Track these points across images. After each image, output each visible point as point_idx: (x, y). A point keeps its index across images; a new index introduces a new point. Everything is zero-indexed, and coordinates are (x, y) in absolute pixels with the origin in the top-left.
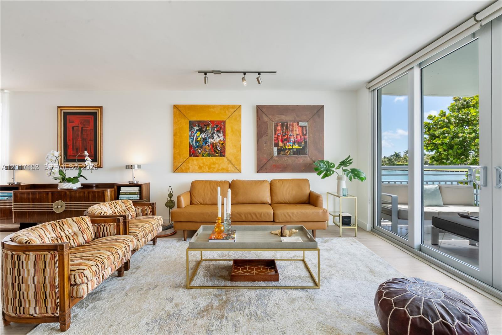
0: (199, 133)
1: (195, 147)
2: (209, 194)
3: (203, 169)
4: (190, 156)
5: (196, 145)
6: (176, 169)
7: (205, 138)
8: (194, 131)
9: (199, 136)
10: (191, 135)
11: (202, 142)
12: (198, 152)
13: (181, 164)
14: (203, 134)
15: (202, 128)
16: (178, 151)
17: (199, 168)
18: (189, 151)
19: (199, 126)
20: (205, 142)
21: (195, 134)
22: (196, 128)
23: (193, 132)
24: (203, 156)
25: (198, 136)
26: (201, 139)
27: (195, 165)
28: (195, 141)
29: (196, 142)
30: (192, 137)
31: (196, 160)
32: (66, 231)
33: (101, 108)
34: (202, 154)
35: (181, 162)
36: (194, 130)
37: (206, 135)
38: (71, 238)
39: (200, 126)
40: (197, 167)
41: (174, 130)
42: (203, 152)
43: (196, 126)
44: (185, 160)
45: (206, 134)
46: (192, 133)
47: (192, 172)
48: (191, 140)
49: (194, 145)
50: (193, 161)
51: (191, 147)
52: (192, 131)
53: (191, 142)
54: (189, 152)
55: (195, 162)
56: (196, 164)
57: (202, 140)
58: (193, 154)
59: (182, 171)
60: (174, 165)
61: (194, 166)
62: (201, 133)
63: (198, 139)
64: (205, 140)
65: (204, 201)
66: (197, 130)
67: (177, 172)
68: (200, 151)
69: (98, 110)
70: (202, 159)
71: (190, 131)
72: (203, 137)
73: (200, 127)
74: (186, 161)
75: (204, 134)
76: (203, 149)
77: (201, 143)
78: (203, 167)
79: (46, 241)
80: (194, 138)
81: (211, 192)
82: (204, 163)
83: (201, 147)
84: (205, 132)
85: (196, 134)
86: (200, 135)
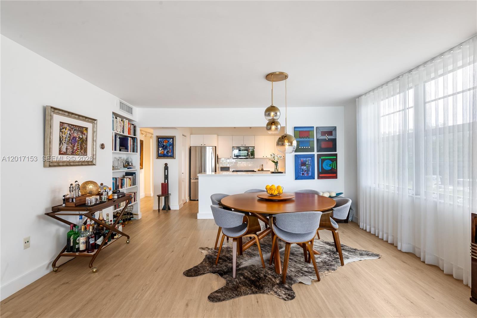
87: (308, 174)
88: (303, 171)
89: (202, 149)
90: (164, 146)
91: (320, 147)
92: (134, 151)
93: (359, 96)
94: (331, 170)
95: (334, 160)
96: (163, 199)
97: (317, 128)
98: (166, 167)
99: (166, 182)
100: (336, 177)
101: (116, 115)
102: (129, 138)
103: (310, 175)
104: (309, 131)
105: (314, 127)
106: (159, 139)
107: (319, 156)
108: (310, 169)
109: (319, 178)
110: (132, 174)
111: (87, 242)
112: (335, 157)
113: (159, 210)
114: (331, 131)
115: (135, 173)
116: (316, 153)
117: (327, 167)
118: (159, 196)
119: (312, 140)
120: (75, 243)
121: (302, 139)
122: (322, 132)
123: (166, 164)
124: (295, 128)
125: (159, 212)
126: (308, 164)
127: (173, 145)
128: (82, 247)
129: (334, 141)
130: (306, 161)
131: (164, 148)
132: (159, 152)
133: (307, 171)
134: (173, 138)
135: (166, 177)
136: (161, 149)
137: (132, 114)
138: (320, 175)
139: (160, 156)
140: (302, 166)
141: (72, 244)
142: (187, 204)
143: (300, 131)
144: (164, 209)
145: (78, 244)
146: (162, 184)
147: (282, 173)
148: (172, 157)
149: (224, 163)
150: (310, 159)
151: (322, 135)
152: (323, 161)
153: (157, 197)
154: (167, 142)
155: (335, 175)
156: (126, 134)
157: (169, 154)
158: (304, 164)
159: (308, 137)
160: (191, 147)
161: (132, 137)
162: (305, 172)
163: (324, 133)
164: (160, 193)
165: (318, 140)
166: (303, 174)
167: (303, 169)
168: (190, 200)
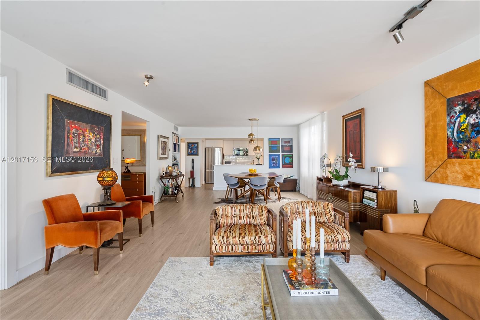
0: (463, 116)
1: (458, 142)
2: (459, 228)
3: (471, 180)
4: (449, 157)
5: (458, 137)
6: (429, 177)
7: (475, 123)
8: (454, 114)
9: (464, 122)
10: (451, 122)
11: (470, 132)
12: (462, 151)
13: (435, 169)
14: (472, 117)
15: (470, 105)
16: (431, 150)
17: (464, 178)
18: (447, 149)
19: (463, 105)
20: (475, 131)
21: (457, 119)
22: (458, 109)
23: (454, 117)
24: (473, 157)
25: (462, 121)
26: (467, 126)
27: (457, 172)
28: (457, 130)
29: (459, 132)
30: (452, 126)
31: (460, 164)
32: (253, 212)
33: (363, 109)
34: (471, 154)
35: (435, 167)
36: (456, 113)
37: (477, 118)
38: (254, 218)
39: (466, 103)
40: (460, 177)
41: (426, 118)
42: (472, 149)
43: (458, 105)
44: (440, 163)
45: (477, 115)
46: (451, 118)
47: (453, 184)
48: (451, 130)
49: (455, 138)
50: (454, 166)
51: (449, 142)
52: (452, 114)
53: (449, 134)
54: (446, 151)
55: (457, 168)
56: (459, 171)
57: (469, 128)
58: (453, 153)
59: (437, 181)
60: (426, 170)
61: (456, 174)
62: (467, 116)
63: (462, 128)
64: (476, 127)
65: (443, 237)
66: (461, 112)
67: (429, 181)
68: (465, 148)
69: (361, 112)
70: (471, 163)
71: (448, 115)
72: (472, 122)
73: (466, 106)
74: (443, 165)
75: (474, 116)
76: (472, 144)
77: (468, 134)
78: (473, 177)
79: (242, 214)
80: (454, 126)
81: (463, 226)
82: (473, 171)
83: (468, 142)
84: (475, 112)
85: (459, 119)
86: (466, 119)
87: (276, 165)
88: (273, 163)
89: (213, 149)
90: (192, 148)
91: (283, 150)
92: (178, 152)
93: (300, 124)
94: (289, 163)
95: (291, 157)
96: (191, 180)
97: (282, 139)
98: (193, 161)
99: (193, 170)
100: (292, 167)
101: (173, 133)
102: (177, 145)
103: (277, 165)
104: (277, 141)
105: (279, 139)
106: (189, 144)
107: (283, 155)
108: (278, 163)
109: (283, 167)
110: (177, 164)
111: (172, 191)
112: (292, 156)
113: (189, 186)
114: (290, 141)
115: (178, 164)
116: (281, 153)
117: (287, 161)
118: (189, 178)
119: (279, 146)
120: (168, 191)
121: (273, 146)
122: (284, 141)
123: (193, 159)
124: (269, 139)
125: (189, 188)
126: (276, 160)
127: (197, 147)
128: (170, 193)
129: (291, 147)
130: (275, 158)
131: (192, 149)
132: (189, 152)
133: (276, 163)
134: (197, 143)
135: (193, 167)
136: (190, 150)
137: (178, 131)
138: (283, 166)
139: (189, 154)
140: (273, 161)
141: (166, 192)
142: (204, 185)
143: (272, 141)
144: (191, 186)
145: (168, 192)
146: (191, 171)
147: (262, 164)
148: (197, 155)
149: (227, 159)
150: (278, 156)
151: (284, 143)
152: (285, 158)
153: (188, 179)
154: (193, 145)
155: (292, 166)
156: (176, 143)
157: (195, 153)
158: (274, 159)
159: (276, 144)
160: (206, 148)
161: (177, 144)
162: (275, 164)
163: (285, 142)
164: (190, 177)
165: (282, 146)
166: (273, 165)
167: (273, 162)
168: (205, 183)
